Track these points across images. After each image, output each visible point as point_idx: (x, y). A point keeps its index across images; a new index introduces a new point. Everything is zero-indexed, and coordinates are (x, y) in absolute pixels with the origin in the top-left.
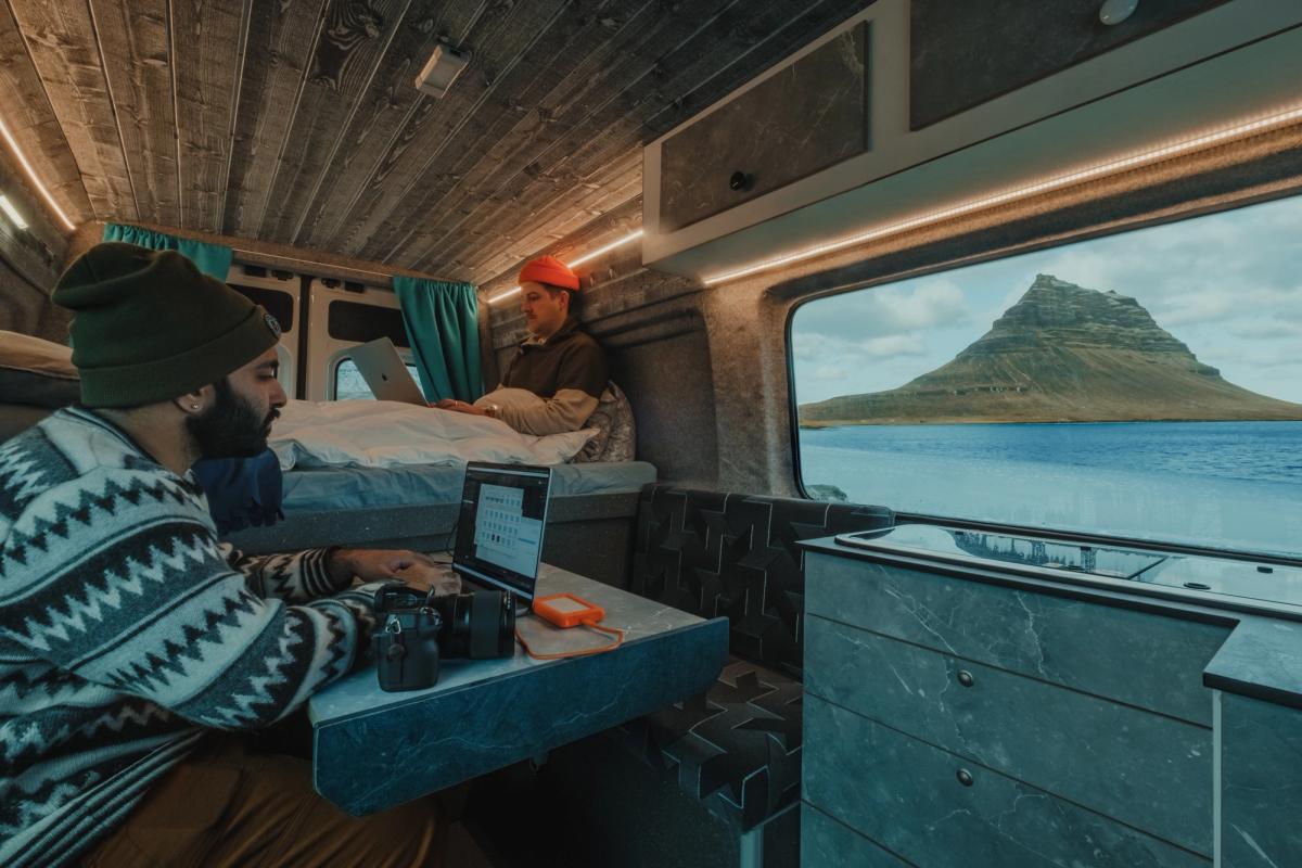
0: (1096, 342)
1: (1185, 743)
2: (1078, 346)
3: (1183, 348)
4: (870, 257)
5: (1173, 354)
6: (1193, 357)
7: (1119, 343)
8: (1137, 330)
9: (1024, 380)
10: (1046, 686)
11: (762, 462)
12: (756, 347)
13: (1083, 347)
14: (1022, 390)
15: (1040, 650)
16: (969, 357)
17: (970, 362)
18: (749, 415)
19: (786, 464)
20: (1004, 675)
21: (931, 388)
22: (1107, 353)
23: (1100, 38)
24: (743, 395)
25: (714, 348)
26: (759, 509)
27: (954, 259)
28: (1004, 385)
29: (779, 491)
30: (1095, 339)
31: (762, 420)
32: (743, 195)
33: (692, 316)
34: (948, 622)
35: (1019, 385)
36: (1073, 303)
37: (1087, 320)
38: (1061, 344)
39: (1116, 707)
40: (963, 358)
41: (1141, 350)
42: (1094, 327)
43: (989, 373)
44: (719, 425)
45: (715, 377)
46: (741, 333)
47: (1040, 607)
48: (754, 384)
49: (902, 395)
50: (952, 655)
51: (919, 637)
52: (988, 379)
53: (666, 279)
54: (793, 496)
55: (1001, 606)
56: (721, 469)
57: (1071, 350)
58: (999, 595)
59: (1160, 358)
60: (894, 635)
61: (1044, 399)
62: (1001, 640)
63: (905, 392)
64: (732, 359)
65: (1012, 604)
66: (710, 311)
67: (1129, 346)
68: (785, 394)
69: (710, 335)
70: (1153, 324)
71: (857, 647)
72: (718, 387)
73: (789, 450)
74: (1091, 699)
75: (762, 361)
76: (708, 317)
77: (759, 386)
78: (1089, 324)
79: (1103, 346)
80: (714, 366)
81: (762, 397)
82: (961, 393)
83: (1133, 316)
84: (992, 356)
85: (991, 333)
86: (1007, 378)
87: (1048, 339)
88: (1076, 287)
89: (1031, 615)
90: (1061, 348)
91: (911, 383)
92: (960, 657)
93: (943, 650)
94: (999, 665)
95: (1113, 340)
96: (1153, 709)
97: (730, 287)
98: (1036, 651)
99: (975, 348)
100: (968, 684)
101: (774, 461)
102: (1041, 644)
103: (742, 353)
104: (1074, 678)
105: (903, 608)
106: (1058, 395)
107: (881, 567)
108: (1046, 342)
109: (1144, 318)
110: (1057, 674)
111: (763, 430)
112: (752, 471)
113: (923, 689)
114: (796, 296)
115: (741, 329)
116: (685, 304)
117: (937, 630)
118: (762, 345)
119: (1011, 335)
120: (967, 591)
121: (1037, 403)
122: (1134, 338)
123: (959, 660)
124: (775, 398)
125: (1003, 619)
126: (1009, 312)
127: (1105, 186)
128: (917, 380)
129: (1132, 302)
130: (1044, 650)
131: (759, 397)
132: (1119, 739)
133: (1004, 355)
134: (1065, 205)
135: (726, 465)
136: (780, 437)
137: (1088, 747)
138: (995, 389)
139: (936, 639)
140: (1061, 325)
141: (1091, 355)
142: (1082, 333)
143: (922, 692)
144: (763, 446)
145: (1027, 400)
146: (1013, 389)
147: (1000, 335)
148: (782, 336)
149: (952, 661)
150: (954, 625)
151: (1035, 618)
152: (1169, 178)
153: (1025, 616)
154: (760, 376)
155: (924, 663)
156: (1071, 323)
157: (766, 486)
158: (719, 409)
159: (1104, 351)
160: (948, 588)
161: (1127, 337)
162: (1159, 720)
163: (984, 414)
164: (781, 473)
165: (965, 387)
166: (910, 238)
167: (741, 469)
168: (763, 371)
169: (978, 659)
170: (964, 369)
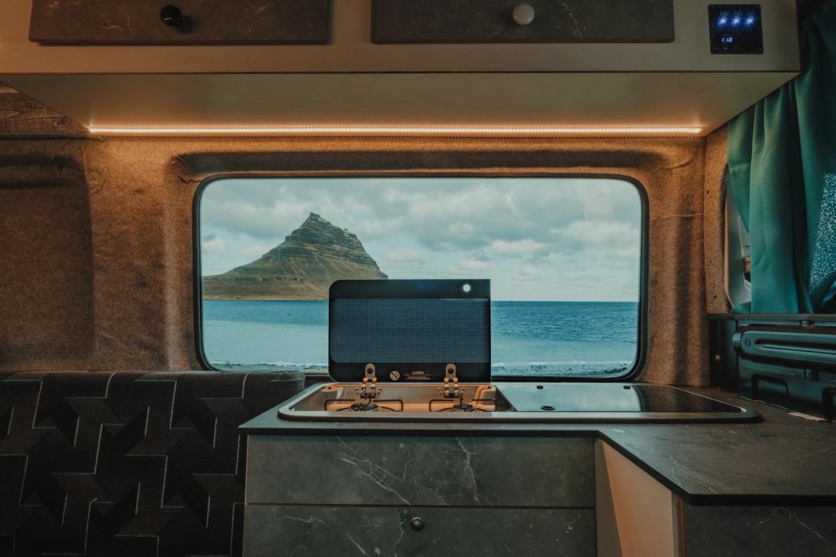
0: (338, 256)
1: (565, 523)
2: (329, 257)
3: (374, 263)
4: (294, 150)
5: (371, 266)
6: (378, 268)
7: (348, 257)
8: (356, 252)
9: (301, 274)
10: (480, 510)
11: (159, 335)
12: (160, 213)
13: (332, 258)
14: (300, 280)
15: (475, 482)
16: (270, 257)
17: (271, 259)
18: (144, 285)
19: (186, 336)
20: (449, 511)
21: (245, 275)
22: (342, 262)
23: (507, 30)
24: (137, 263)
25: (96, 205)
26: (162, 388)
27: (359, 169)
28: (290, 276)
29: (177, 365)
30: (337, 254)
31: (161, 291)
32: (177, 36)
33: (61, 168)
34: (401, 477)
35: (299, 278)
36: (328, 233)
37: (334, 243)
38: (320, 255)
39: (525, 512)
40: (266, 258)
41: (358, 262)
42: (337, 247)
43: (283, 269)
44: (98, 295)
45: (95, 240)
46: (138, 196)
47: (475, 446)
48: (153, 252)
49: (224, 280)
50: (406, 506)
51: (375, 498)
52: (282, 273)
53: (22, 113)
54: (193, 368)
55: (446, 452)
56: (97, 346)
57: (327, 259)
58: (445, 445)
59: (365, 267)
60: (351, 502)
61: (312, 286)
62: (446, 482)
63: (227, 277)
64: (124, 223)
65: (454, 448)
66: (93, 164)
67: (353, 260)
68: (190, 266)
69: (92, 192)
70: (363, 250)
71: (309, 526)
72: (99, 252)
73: (191, 322)
74: (510, 511)
75: (165, 229)
76: (90, 171)
77: (160, 254)
78: (335, 246)
79: (341, 258)
80: (95, 228)
81: (162, 267)
82: (264, 280)
83: (355, 244)
84: (284, 258)
85: (283, 243)
86: (293, 273)
87: (315, 251)
88: (329, 223)
89: (468, 454)
90: (321, 257)
91: (231, 271)
92: (413, 506)
93: (396, 503)
94: (445, 504)
95: (346, 255)
96: (547, 505)
97: (127, 144)
98: (472, 483)
99: (274, 252)
100: (418, 529)
101: (173, 334)
102: (475, 477)
103: (137, 217)
104: (498, 497)
105: (360, 473)
106: (320, 285)
107: (338, 437)
108: (314, 253)
109: (360, 246)
110: (487, 498)
111: (162, 302)
112: (142, 345)
113: (379, 548)
114: (209, 171)
115: (139, 191)
116: (53, 150)
117: (392, 487)
118: (167, 213)
119: (296, 247)
120: (418, 444)
121: (309, 289)
122: (355, 256)
123: (412, 509)
124: (177, 268)
125: (448, 463)
126: (294, 232)
127: (464, 142)
128: (235, 270)
129: (354, 236)
130: (477, 481)
131: (159, 266)
132: (528, 536)
133: (291, 258)
134: (440, 149)
135: (106, 341)
136: (181, 308)
137: (509, 549)
138: (285, 279)
139: (391, 494)
140: (322, 244)
141: (336, 263)
142: (332, 250)
143: (377, 551)
144: (161, 319)
145: (303, 286)
146: (295, 279)
147: (291, 245)
148: (189, 208)
149: (405, 512)
150: (408, 478)
151: (471, 456)
152: (495, 149)
153: (464, 456)
154: (162, 243)
155: (379, 521)
156: (327, 244)
157: (162, 361)
158: (99, 277)
159: (341, 260)
160: (402, 445)
161: (352, 255)
162: (550, 512)
163: (278, 295)
164: (180, 346)
165: (268, 276)
166: (331, 143)
167: (126, 343)
168: (166, 240)
169: (428, 503)
170: (269, 265)
